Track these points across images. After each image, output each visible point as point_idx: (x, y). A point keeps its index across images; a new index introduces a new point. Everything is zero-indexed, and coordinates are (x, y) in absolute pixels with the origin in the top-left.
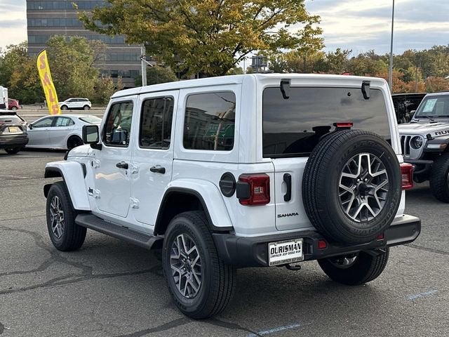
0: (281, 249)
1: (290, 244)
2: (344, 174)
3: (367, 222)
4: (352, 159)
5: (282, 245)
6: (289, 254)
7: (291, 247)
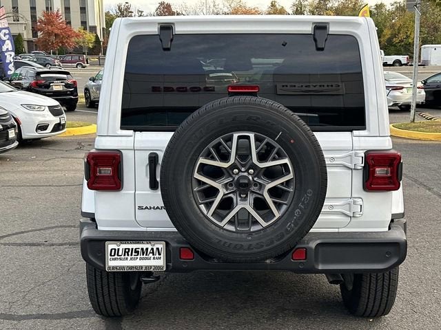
0: (126, 252)
1: (145, 246)
2: (202, 160)
3: (250, 234)
4: (220, 139)
5: (130, 246)
6: (141, 259)
7: (144, 252)
